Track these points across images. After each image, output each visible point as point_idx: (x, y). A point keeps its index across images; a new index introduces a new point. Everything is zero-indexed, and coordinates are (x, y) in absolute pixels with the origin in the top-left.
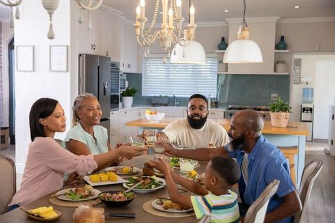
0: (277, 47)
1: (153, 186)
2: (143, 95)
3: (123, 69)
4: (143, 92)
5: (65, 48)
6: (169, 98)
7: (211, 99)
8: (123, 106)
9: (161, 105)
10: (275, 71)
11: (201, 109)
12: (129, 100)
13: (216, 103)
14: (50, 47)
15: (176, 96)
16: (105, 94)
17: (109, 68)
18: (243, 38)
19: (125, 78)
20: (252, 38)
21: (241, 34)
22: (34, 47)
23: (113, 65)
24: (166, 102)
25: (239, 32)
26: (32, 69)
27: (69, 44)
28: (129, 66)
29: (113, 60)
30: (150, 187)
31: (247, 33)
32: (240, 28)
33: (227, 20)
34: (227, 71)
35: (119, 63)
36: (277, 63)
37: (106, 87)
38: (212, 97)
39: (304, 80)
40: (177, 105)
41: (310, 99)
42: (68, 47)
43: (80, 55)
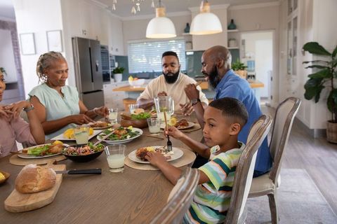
0: (229, 28)
1: (128, 137)
2: (130, 72)
3: (112, 52)
4: (130, 70)
5: (59, 33)
6: (150, 73)
8: (115, 81)
10: (229, 46)
11: (172, 66)
12: (119, 76)
14: (47, 32)
15: (155, 71)
16: (97, 70)
17: (100, 50)
18: (205, 11)
19: (114, 58)
20: (212, 11)
21: (203, 8)
22: (34, 34)
23: (103, 47)
24: (147, 76)
25: (201, 7)
26: (34, 52)
27: (62, 29)
28: (117, 50)
29: (102, 43)
30: (126, 137)
31: (208, 8)
32: (202, 3)
33: (190, 9)
34: (192, 48)
35: (107, 47)
36: (229, 40)
37: (98, 64)
39: (247, 55)
41: (253, 68)
42: (61, 31)
43: (73, 39)
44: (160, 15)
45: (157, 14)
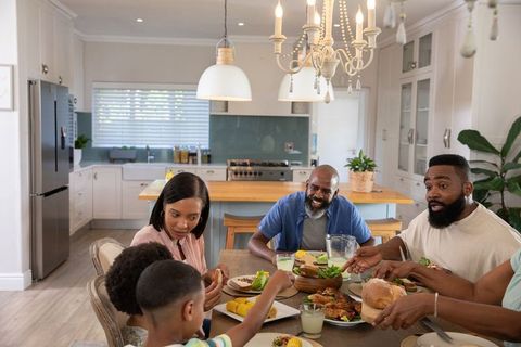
2: (94, 145)
4: (94, 142)
6: (141, 150)
7: (203, 151)
9: (124, 161)
10: (293, 112)
13: (209, 156)
15: (150, 147)
16: (63, 147)
17: (67, 105)
24: (133, 157)
34: (226, 110)
35: (72, 97)
37: (65, 135)
38: (203, 147)
40: (151, 161)
42: (13, 67)
43: (30, 83)
44: (226, 62)
45: (220, 58)
